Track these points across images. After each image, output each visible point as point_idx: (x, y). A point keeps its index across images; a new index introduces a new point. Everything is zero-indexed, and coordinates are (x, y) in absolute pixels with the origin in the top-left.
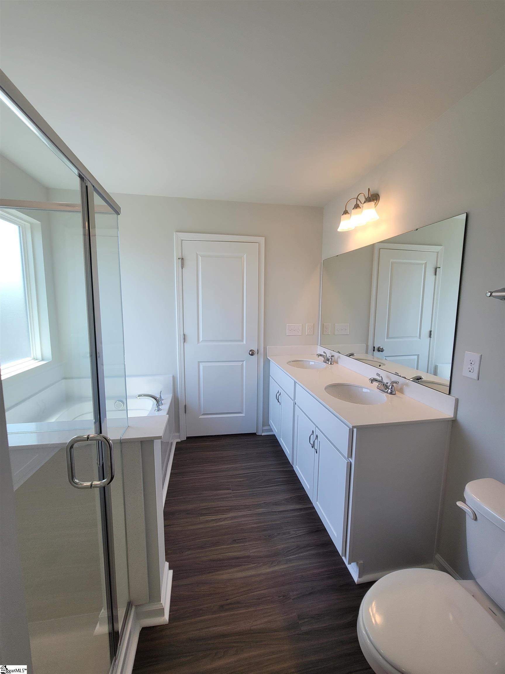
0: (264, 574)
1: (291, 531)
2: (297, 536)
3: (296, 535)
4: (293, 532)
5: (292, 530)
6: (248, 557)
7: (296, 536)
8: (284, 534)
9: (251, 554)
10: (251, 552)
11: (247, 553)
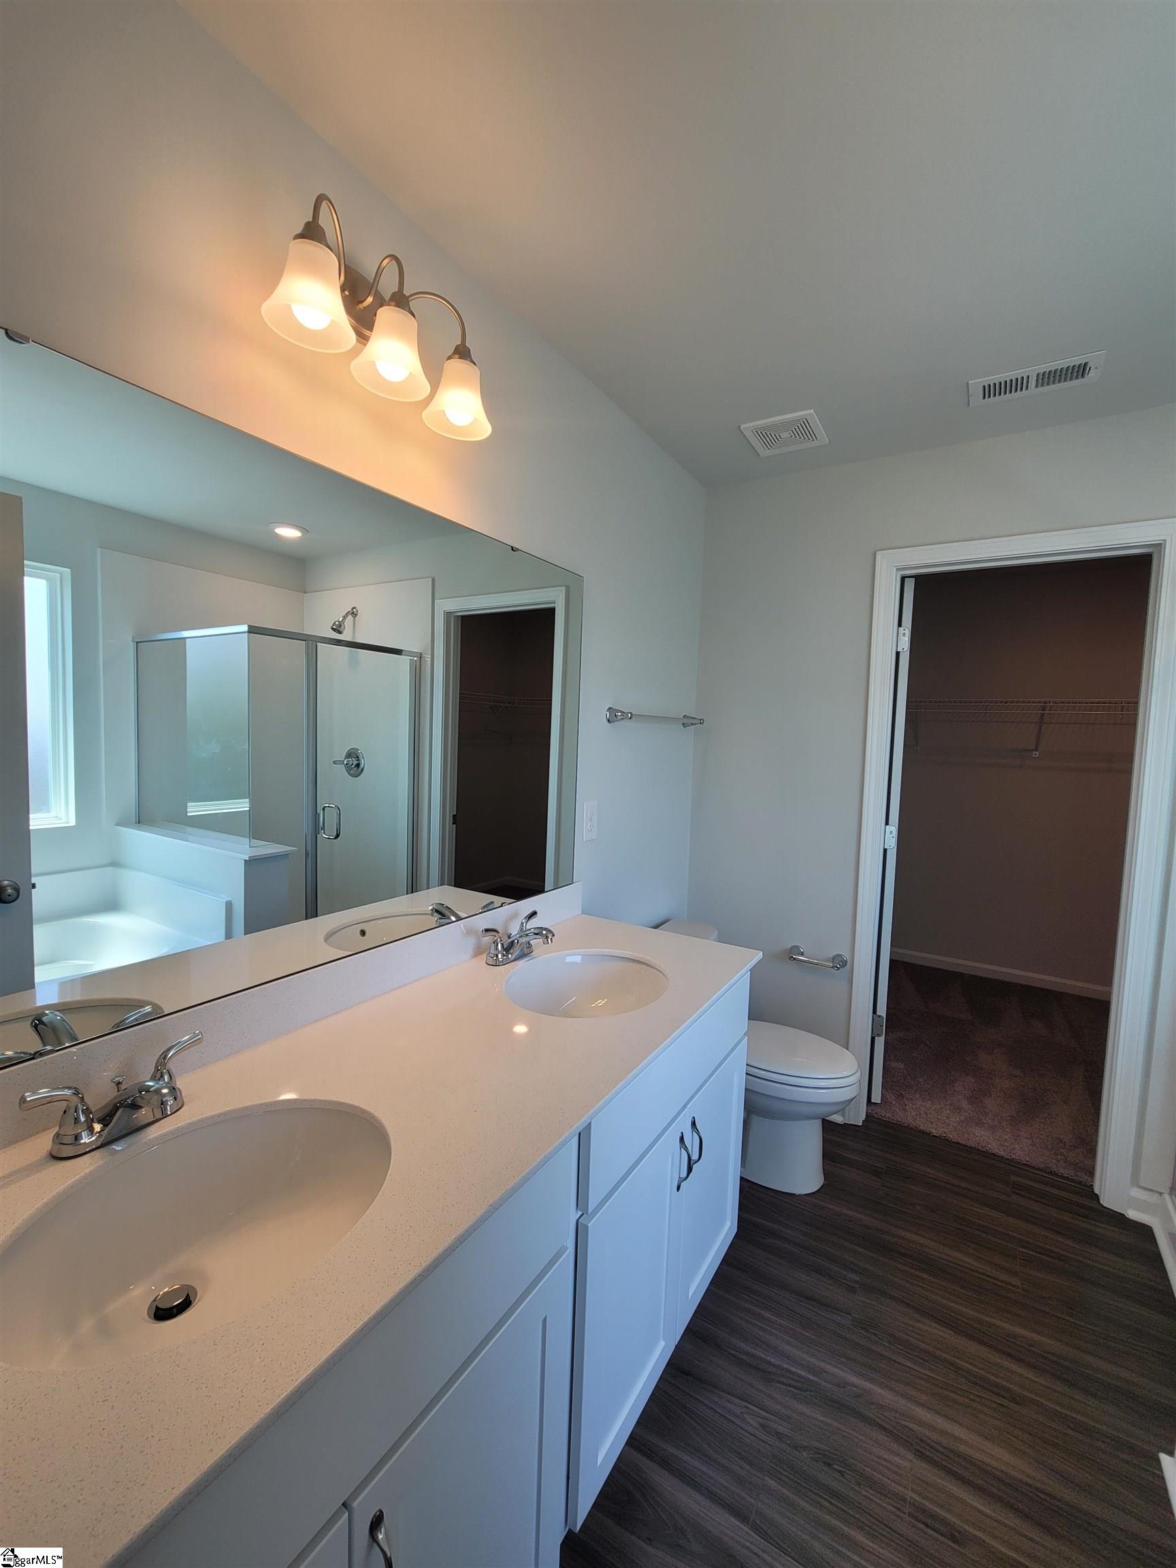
0: (891, 1389)
1: (754, 1428)
2: (750, 1403)
3: (749, 1408)
4: (751, 1422)
5: (750, 1429)
6: (920, 1455)
7: (749, 1406)
8: (778, 1435)
9: (910, 1456)
10: (905, 1461)
11: (923, 1469)
